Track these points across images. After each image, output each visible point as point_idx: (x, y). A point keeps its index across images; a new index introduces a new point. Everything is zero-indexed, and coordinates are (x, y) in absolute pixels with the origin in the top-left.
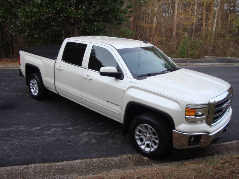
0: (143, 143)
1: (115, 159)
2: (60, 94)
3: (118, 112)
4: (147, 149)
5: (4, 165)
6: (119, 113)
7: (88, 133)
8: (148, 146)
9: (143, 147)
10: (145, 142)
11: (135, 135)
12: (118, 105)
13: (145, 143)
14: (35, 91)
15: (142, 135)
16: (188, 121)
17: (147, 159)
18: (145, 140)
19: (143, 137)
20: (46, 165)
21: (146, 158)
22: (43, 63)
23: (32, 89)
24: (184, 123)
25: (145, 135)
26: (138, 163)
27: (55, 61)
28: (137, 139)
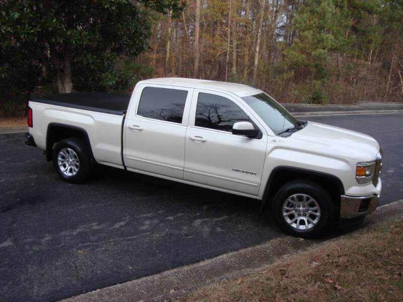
0: (294, 220)
1: (266, 245)
2: (128, 169)
3: (256, 183)
4: (302, 227)
5: (126, 280)
6: (256, 185)
7: (202, 220)
8: (302, 222)
9: (294, 225)
10: (298, 218)
11: (283, 210)
12: (255, 174)
13: (297, 220)
14: (68, 169)
15: (292, 210)
16: (360, 182)
17: (303, 239)
18: (296, 215)
19: (294, 212)
20: (186, 268)
21: (301, 239)
22: (95, 121)
23: (61, 165)
24: (356, 185)
25: (298, 208)
26: (297, 247)
27: (122, 117)
28: (286, 216)
